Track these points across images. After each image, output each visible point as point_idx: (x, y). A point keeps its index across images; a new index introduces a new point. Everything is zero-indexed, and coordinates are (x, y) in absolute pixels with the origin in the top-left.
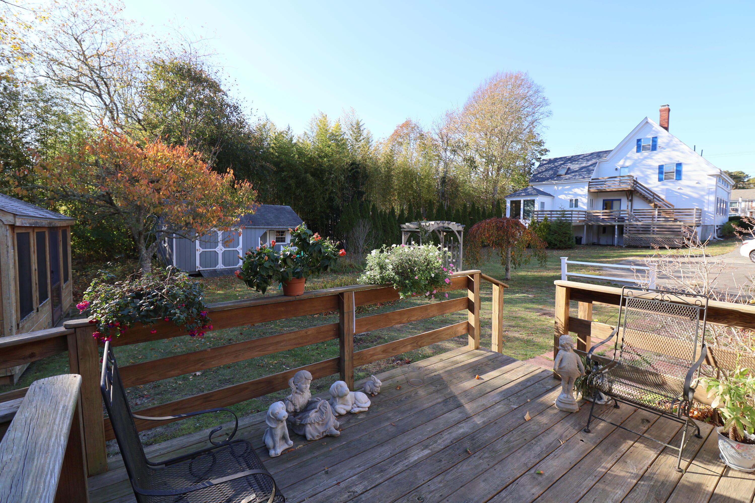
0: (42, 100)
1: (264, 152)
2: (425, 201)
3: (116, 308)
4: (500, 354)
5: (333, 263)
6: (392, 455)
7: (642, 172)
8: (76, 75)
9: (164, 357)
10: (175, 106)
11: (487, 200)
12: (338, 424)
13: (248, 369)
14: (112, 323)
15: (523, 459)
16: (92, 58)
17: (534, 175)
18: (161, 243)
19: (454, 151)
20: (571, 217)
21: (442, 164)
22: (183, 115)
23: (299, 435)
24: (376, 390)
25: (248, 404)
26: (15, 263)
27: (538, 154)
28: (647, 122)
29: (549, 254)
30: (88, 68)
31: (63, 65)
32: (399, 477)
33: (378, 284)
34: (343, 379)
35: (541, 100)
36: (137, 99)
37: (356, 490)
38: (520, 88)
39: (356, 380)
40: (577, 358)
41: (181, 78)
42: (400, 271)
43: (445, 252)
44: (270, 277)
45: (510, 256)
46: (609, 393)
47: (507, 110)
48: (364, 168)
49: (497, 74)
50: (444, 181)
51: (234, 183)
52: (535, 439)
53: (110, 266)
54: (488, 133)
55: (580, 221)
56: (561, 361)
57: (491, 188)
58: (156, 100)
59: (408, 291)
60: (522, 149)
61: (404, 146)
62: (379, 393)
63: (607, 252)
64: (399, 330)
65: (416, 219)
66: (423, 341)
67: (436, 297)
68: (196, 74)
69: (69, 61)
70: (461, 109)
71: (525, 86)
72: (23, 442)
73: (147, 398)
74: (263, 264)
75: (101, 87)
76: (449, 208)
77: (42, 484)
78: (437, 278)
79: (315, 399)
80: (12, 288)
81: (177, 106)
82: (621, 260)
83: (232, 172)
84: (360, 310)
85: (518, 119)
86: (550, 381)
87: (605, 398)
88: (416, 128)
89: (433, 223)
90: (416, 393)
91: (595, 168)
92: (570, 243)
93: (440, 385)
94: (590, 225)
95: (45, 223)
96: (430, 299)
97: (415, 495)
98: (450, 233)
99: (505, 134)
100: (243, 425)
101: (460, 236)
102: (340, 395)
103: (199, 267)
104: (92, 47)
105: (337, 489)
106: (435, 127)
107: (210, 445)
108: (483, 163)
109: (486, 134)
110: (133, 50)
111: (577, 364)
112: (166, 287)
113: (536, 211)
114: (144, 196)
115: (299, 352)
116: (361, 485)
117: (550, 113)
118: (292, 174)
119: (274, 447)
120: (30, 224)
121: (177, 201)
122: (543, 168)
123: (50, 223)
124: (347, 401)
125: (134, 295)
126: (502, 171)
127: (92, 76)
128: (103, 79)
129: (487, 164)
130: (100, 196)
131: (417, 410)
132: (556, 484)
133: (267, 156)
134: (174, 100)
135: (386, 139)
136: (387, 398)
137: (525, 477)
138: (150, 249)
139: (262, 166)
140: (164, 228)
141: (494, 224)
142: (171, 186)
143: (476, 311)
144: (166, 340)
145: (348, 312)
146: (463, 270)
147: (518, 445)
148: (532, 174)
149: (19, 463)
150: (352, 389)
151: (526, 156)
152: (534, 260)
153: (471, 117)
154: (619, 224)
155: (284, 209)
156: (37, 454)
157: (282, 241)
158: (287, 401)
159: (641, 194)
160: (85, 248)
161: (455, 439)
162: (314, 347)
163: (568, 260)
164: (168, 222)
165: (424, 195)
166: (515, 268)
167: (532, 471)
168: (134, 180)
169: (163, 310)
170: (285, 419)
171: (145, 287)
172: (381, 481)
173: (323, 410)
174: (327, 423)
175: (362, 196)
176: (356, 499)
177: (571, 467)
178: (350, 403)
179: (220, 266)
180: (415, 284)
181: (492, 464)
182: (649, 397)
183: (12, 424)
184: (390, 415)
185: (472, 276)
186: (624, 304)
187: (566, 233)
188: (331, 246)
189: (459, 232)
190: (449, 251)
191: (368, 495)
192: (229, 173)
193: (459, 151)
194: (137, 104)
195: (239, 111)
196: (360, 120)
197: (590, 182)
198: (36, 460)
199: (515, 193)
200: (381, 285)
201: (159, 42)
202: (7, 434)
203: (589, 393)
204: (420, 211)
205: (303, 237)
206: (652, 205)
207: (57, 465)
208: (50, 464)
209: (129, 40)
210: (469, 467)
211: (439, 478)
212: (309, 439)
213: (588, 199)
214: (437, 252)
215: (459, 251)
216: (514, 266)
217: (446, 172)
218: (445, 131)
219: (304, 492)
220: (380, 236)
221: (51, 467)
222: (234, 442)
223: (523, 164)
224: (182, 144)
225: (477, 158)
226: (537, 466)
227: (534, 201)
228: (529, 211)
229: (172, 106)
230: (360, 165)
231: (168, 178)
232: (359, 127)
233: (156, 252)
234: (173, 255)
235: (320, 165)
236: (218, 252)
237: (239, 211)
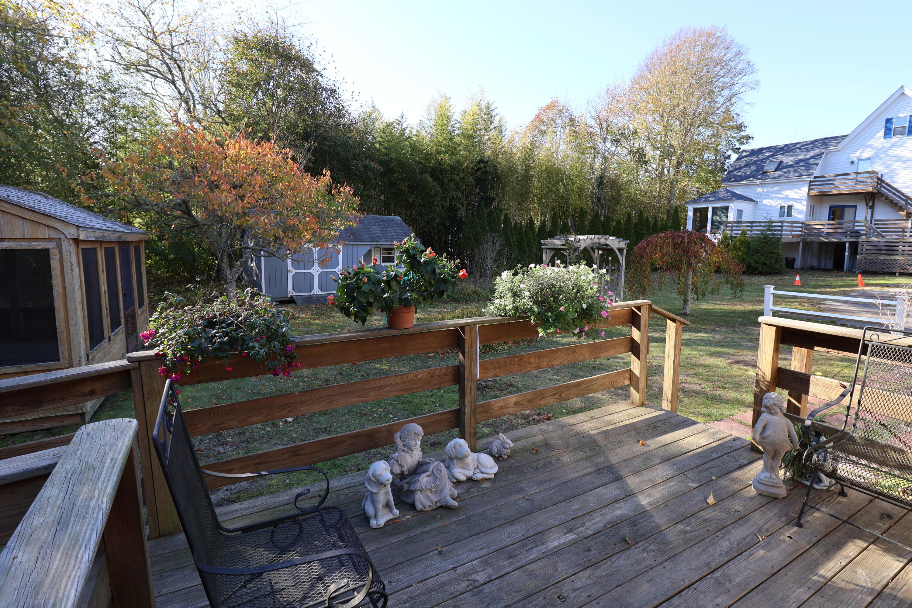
0: (109, 90)
1: (368, 149)
2: (575, 209)
3: (185, 338)
4: (674, 414)
5: (450, 287)
6: (525, 537)
7: (887, 166)
8: (145, 58)
9: (251, 399)
10: (260, 93)
11: (660, 207)
12: (456, 492)
13: (347, 417)
14: (180, 356)
15: (704, 557)
16: (163, 35)
17: (729, 172)
18: (247, 261)
19: (616, 142)
20: (781, 231)
21: (599, 160)
22: (269, 103)
23: (406, 503)
24: (505, 453)
25: (347, 460)
26: (81, 284)
27: (737, 143)
28: (903, 93)
29: (746, 282)
30: (158, 48)
31: (130, 45)
32: (533, 566)
33: (509, 316)
34: (463, 437)
35: (745, 65)
36: (216, 85)
37: (478, 578)
38: (714, 50)
39: (480, 438)
40: (788, 424)
41: (267, 56)
42: (540, 299)
43: (602, 275)
44: (370, 304)
45: (690, 283)
46: (833, 474)
47: (694, 82)
48: (495, 166)
49: (681, 30)
50: (601, 182)
51: (331, 188)
52: (722, 531)
53: (191, 290)
54: (666, 115)
55: (794, 236)
56: (764, 428)
57: (666, 192)
58: (238, 85)
59: (551, 326)
60: (713, 135)
61: (549, 136)
62: (508, 457)
63: (831, 280)
64: (536, 377)
65: (562, 233)
66: (569, 392)
67: (588, 335)
68: (284, 49)
69: (136, 41)
70: (628, 83)
71: (721, 47)
72: (59, 502)
73: (232, 446)
74: (361, 287)
75: (174, 72)
76: (607, 218)
77: (73, 559)
78: (590, 311)
79: (427, 460)
80: (79, 313)
81: (262, 92)
82: (852, 291)
83: (329, 173)
84: (486, 350)
85: (708, 93)
86: (745, 454)
87: (826, 481)
88: (564, 111)
89: (585, 237)
90: (558, 460)
91: (820, 162)
92: (778, 266)
93: (591, 450)
94: (808, 242)
95: (113, 237)
96: (579, 337)
97: (555, 592)
98: (608, 251)
99: (689, 115)
100: (340, 486)
101: (622, 255)
102: (459, 456)
103: (292, 293)
104: (162, 21)
105: (452, 575)
106: (591, 109)
107: (296, 511)
108: (657, 157)
109: (662, 117)
110: (209, 23)
111: (787, 433)
112: (244, 314)
113: (730, 222)
114: (225, 205)
115: (409, 399)
116: (483, 573)
117: (757, 83)
118: (404, 175)
119: (376, 517)
120: (96, 238)
121: (264, 210)
122: (743, 162)
123: (120, 237)
124: (467, 464)
125: (206, 324)
126: (683, 167)
127: (163, 58)
128: (175, 61)
129: (663, 157)
130: (175, 205)
131: (559, 481)
132: (751, 594)
133: (371, 153)
134: (258, 84)
135: (524, 127)
136: (520, 464)
137: (707, 581)
138: (235, 270)
139: (366, 167)
140: (251, 245)
141: (669, 240)
142: (256, 192)
143: (642, 355)
144: (253, 378)
145: (470, 352)
146: (625, 300)
147: (697, 537)
148: (726, 170)
149: (50, 529)
150: (473, 451)
151: (718, 146)
152: (726, 289)
153: (642, 93)
154: (852, 240)
155: (393, 220)
156: (72, 519)
157: (390, 261)
158: (392, 461)
159: (887, 198)
161: (609, 523)
162: (428, 393)
163: (774, 289)
164: (254, 237)
165: (573, 199)
166: (697, 300)
167: (718, 574)
168: (213, 186)
169: (240, 342)
170: (388, 482)
171: (218, 313)
172: (509, 569)
173: (436, 474)
174: (441, 491)
175: (491, 203)
176: (477, 589)
177: (773, 572)
178: (472, 467)
179: (316, 291)
180: (559, 318)
181: (660, 560)
182: (889, 482)
183: (49, 478)
184: (523, 485)
185: (639, 308)
186: (864, 352)
187: (773, 253)
188: (449, 265)
189: (621, 250)
190: (607, 274)
191: (492, 587)
192: (325, 175)
193: (623, 141)
194: (216, 91)
195: (337, 96)
196: (491, 103)
197: (811, 181)
198: (70, 526)
199: (701, 197)
200: (514, 317)
201: (240, 10)
202: (42, 491)
203: (802, 473)
204: (567, 223)
205: (412, 252)
206: (904, 213)
207: (95, 534)
208: (86, 532)
209: (205, 10)
210: (629, 562)
211: (587, 573)
212: (418, 509)
213: (807, 206)
214: (591, 276)
215: (619, 275)
216: (696, 296)
217: (604, 170)
218: (604, 114)
219: (411, 575)
220: (513, 255)
221: (87, 538)
222: (325, 508)
223: (714, 157)
224: (269, 140)
225: (649, 150)
226: (724, 567)
227: (727, 208)
228: (721, 223)
229: (257, 92)
230: (489, 163)
231: (253, 182)
232: (489, 112)
233: (242, 272)
234: (261, 277)
235: (440, 164)
236: (314, 274)
237: (337, 223)
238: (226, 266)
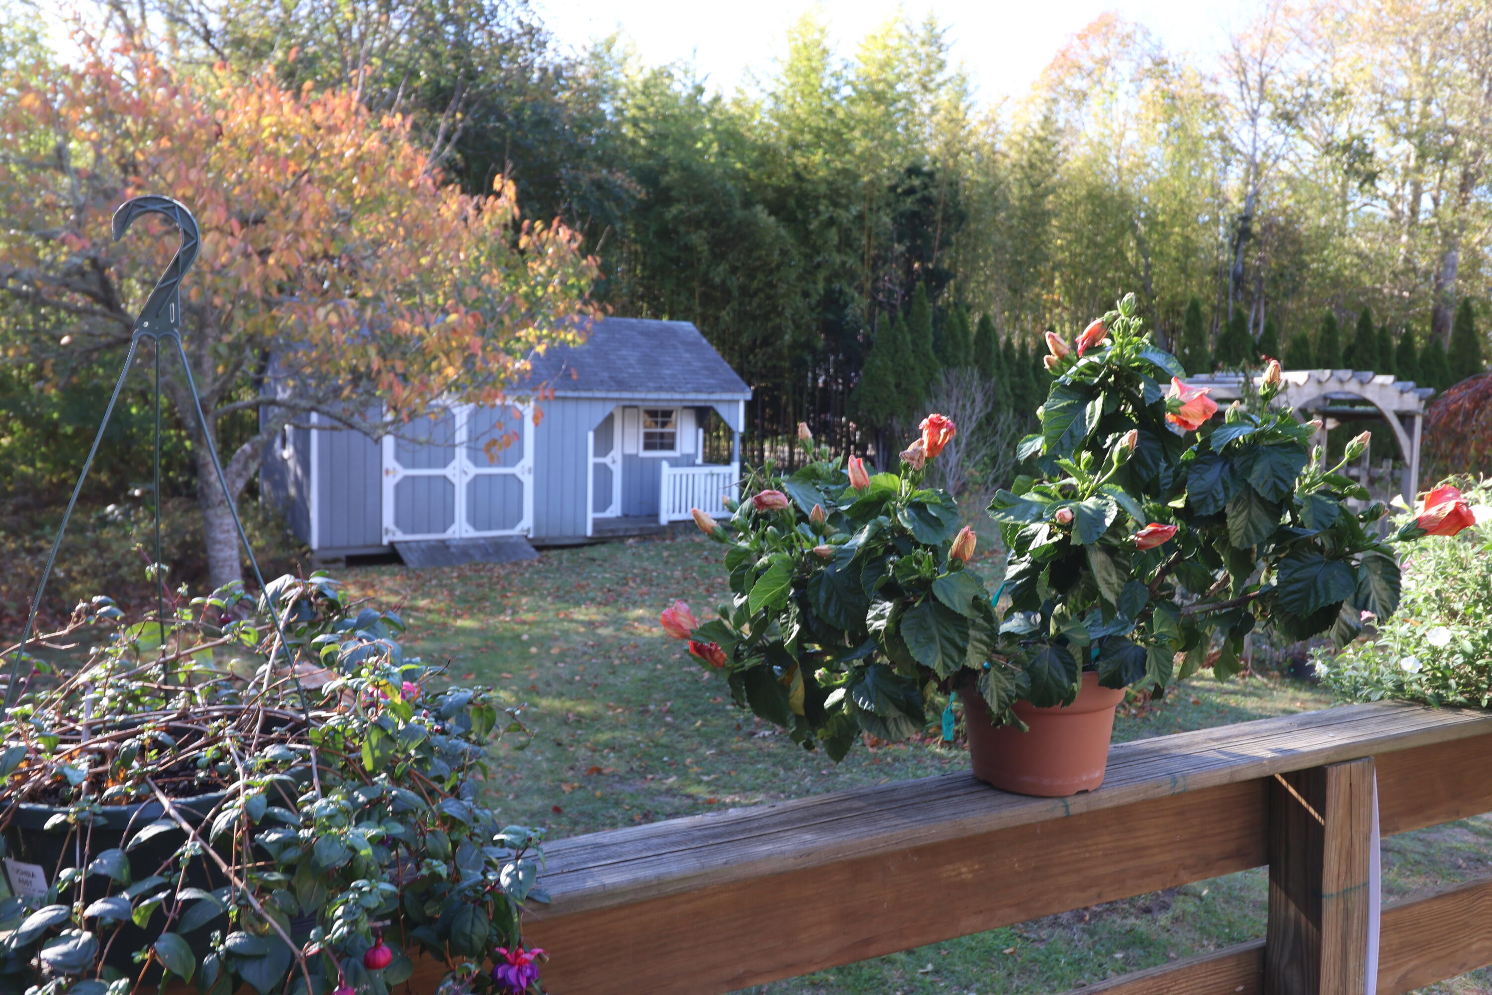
1: (603, 139)
18: (269, 445)
19: (1286, 120)
21: (1237, 168)
48: (951, 184)
50: (1244, 229)
51: (518, 230)
53: (114, 523)
57: (1428, 259)
61: (1095, 103)
83: (510, 189)
88: (1139, 36)
89: (1300, 376)
98: (1362, 419)
101: (1410, 432)
103: (391, 531)
118: (698, 209)
130: (71, 274)
133: (613, 151)
138: (235, 467)
139: (599, 185)
140: (283, 395)
142: (304, 235)
145: (1345, 894)
155: (673, 333)
157: (663, 447)
160: (44, 458)
164: (294, 371)
175: (941, 286)
179: (461, 529)
189: (1406, 418)
192: (498, 195)
193: (1305, 118)
217: (1253, 198)
218: (1252, 44)
225: (1379, 140)
230: (938, 176)
231: (297, 208)
232: (934, 40)
233: (257, 474)
234: (309, 487)
235: (798, 176)
236: (455, 480)
237: (529, 333)
238: (210, 455)
